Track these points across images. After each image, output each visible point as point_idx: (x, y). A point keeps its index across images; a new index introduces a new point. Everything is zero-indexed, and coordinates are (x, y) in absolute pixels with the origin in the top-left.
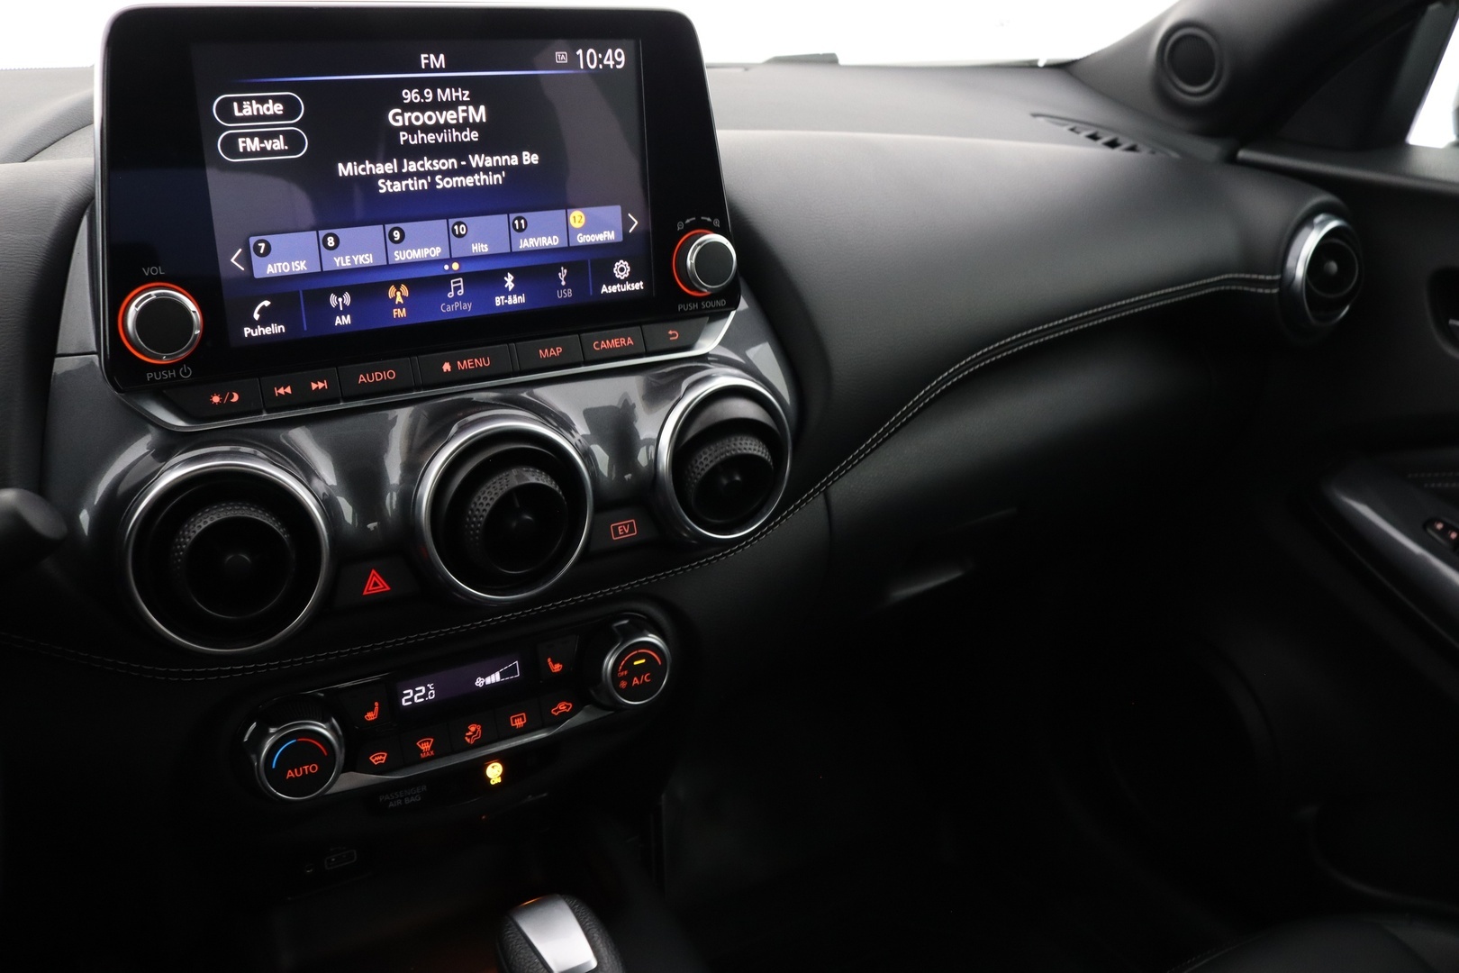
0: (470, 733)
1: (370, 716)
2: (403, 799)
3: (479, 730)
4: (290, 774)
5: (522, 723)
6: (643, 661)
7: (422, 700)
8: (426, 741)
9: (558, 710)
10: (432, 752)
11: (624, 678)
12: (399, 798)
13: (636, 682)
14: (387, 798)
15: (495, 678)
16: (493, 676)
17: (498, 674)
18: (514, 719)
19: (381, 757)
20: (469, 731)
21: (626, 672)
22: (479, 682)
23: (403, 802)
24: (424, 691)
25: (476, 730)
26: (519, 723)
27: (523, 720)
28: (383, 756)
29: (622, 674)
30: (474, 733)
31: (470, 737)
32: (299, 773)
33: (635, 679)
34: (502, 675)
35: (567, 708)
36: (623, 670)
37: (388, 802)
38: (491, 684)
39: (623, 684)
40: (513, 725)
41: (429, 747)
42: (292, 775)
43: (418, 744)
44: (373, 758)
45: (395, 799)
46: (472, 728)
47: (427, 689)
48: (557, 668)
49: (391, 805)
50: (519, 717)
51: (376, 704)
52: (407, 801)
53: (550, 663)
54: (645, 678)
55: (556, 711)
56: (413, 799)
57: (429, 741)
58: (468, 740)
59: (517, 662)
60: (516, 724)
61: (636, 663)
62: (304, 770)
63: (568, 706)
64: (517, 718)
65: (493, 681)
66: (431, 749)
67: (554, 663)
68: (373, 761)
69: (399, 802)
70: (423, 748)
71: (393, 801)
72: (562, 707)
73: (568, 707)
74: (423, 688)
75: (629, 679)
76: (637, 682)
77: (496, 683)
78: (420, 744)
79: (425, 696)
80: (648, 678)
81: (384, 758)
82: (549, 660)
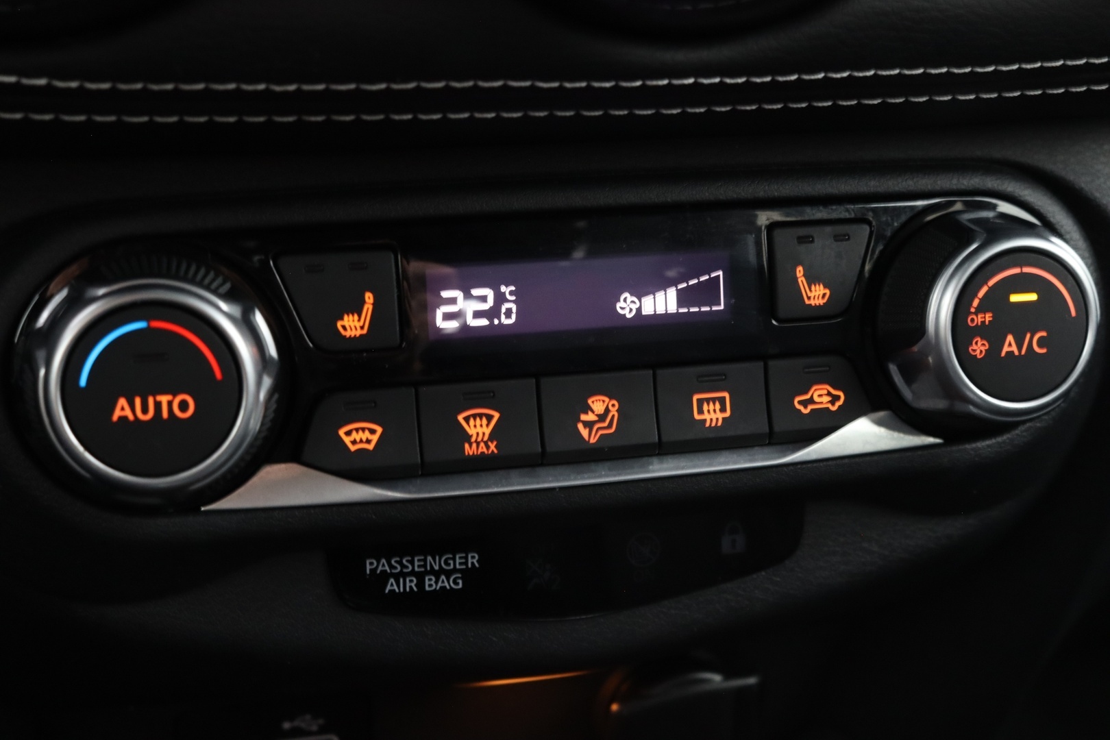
0: (590, 417)
1: (352, 326)
2: (420, 578)
3: (614, 412)
4: (122, 409)
5: (720, 416)
6: (1033, 297)
7: (484, 322)
8: (481, 416)
9: (811, 401)
10: (492, 446)
11: (982, 331)
12: (413, 573)
13: (1010, 345)
14: (383, 566)
15: (664, 302)
16: (660, 295)
17: (672, 293)
18: (700, 402)
19: (367, 435)
20: (587, 409)
21: (988, 317)
22: (627, 306)
23: (421, 584)
24: (490, 302)
25: (607, 410)
26: (712, 415)
27: (723, 410)
28: (373, 432)
29: (979, 319)
30: (602, 418)
31: (589, 425)
32: (145, 410)
33: (1010, 338)
34: (683, 299)
35: (832, 402)
36: (981, 309)
37: (385, 576)
38: (655, 316)
39: (979, 348)
40: (697, 417)
41: (488, 431)
42: (128, 413)
43: (460, 418)
44: (348, 433)
45: (403, 575)
46: (598, 404)
47: (500, 299)
48: (817, 295)
49: (391, 585)
50: (714, 400)
51: (369, 297)
52: (430, 584)
53: (802, 280)
54: (1034, 341)
55: (805, 403)
56: (444, 582)
57: (489, 418)
58: (584, 432)
59: (720, 273)
60: (706, 416)
61: (1015, 298)
62: (158, 405)
63: (837, 398)
64: (708, 400)
65: (661, 310)
66: (491, 438)
67: (812, 280)
68: (347, 440)
69: (411, 583)
70: (471, 431)
71: (397, 577)
72: (821, 396)
73: (835, 399)
74: (488, 292)
75: (994, 336)
76: (1014, 348)
77: (667, 315)
78: (467, 419)
79: (493, 313)
80: (1041, 343)
81: (375, 438)
82: (800, 271)
